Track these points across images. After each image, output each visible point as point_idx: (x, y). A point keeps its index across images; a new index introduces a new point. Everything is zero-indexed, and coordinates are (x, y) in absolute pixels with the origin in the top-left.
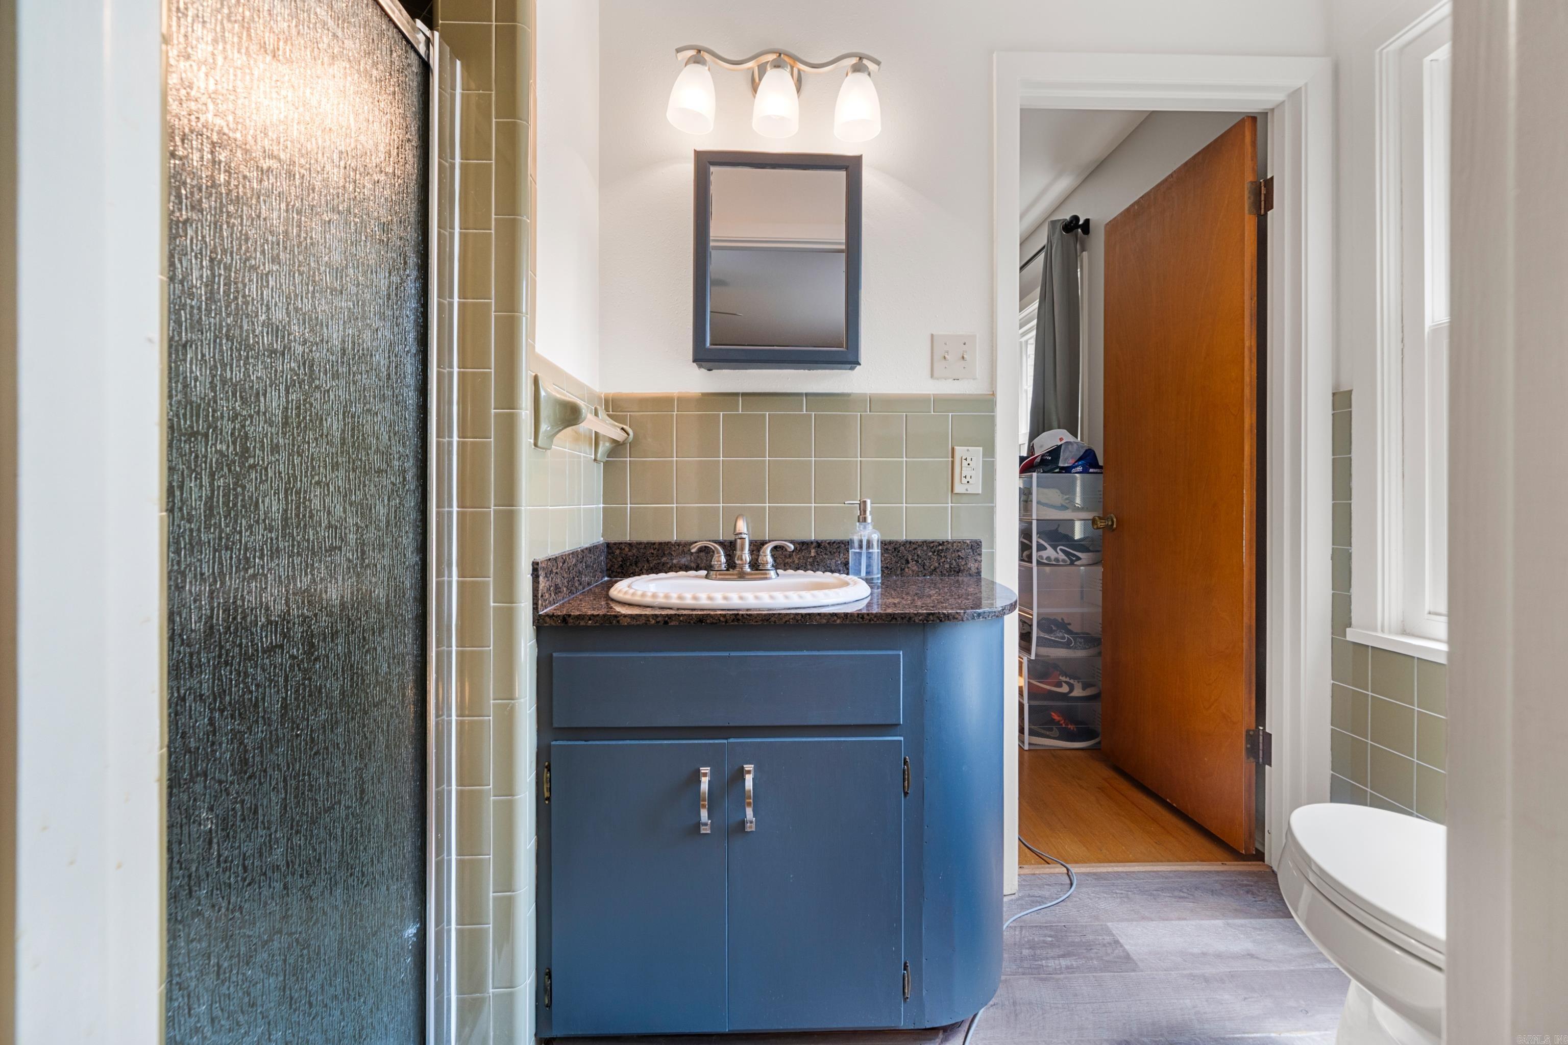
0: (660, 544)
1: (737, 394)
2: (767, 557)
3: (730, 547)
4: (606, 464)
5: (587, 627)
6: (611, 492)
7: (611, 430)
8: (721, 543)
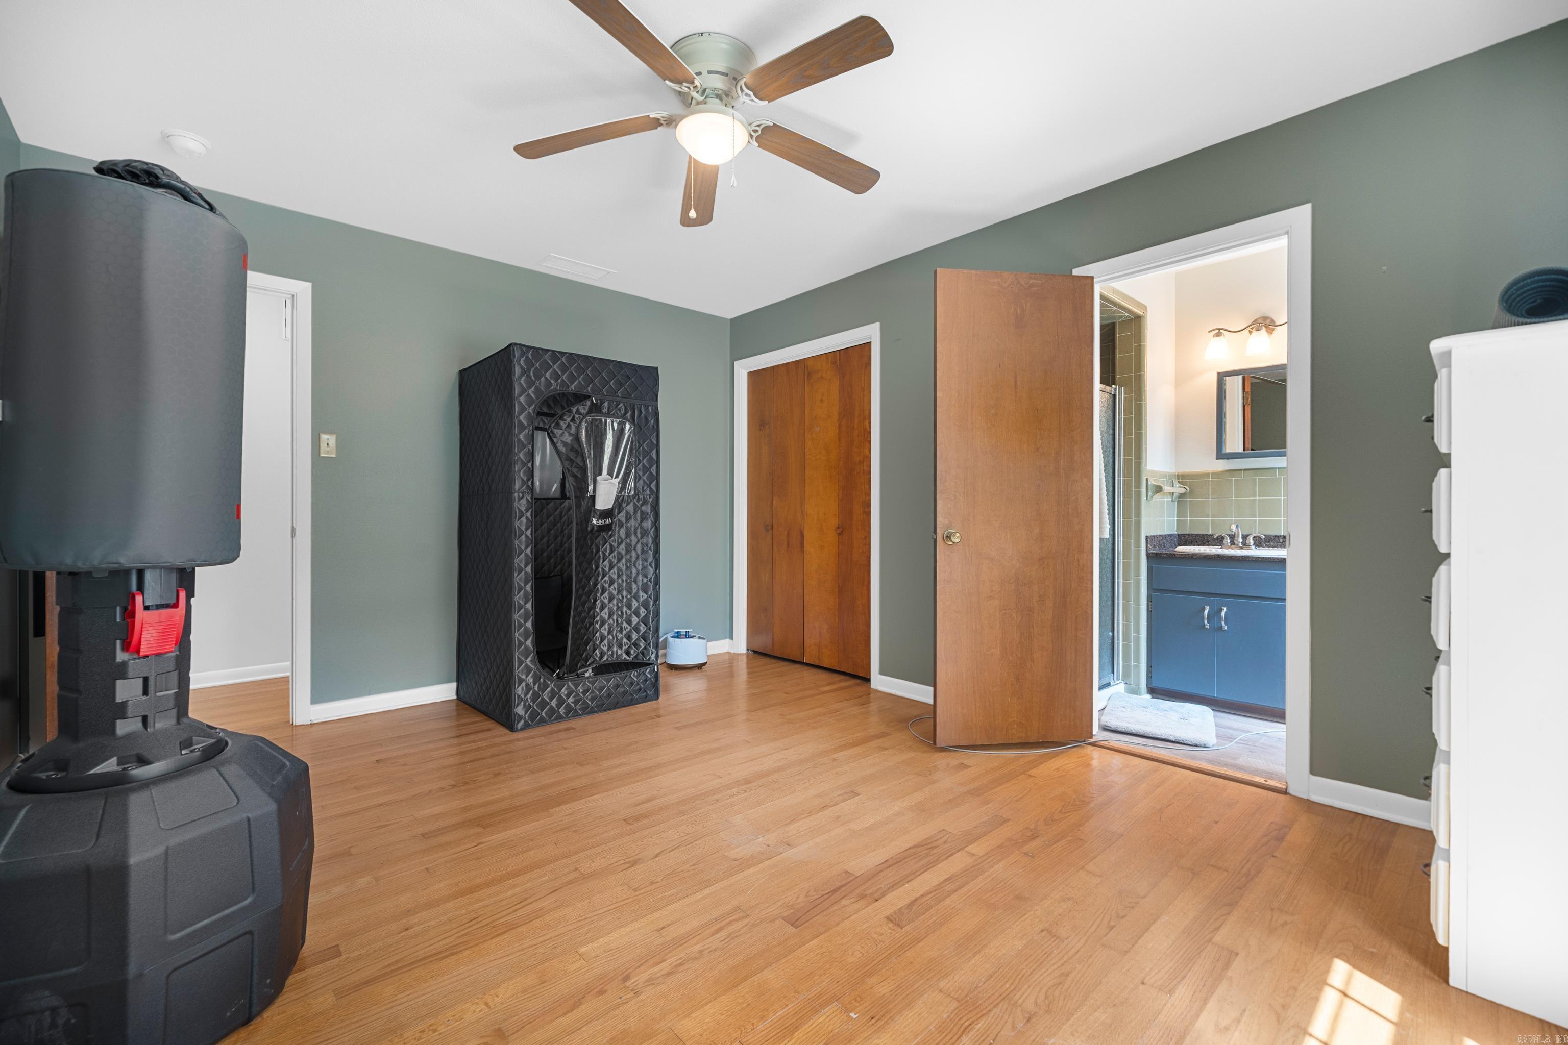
0: (1203, 535)
1: (1241, 470)
2: (1251, 541)
3: (1232, 537)
4: (1178, 501)
5: (1164, 557)
6: (1180, 513)
7: (1178, 489)
8: (1229, 535)
